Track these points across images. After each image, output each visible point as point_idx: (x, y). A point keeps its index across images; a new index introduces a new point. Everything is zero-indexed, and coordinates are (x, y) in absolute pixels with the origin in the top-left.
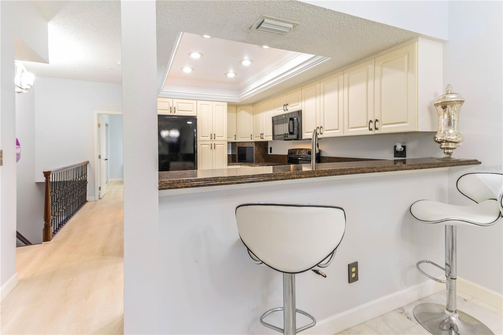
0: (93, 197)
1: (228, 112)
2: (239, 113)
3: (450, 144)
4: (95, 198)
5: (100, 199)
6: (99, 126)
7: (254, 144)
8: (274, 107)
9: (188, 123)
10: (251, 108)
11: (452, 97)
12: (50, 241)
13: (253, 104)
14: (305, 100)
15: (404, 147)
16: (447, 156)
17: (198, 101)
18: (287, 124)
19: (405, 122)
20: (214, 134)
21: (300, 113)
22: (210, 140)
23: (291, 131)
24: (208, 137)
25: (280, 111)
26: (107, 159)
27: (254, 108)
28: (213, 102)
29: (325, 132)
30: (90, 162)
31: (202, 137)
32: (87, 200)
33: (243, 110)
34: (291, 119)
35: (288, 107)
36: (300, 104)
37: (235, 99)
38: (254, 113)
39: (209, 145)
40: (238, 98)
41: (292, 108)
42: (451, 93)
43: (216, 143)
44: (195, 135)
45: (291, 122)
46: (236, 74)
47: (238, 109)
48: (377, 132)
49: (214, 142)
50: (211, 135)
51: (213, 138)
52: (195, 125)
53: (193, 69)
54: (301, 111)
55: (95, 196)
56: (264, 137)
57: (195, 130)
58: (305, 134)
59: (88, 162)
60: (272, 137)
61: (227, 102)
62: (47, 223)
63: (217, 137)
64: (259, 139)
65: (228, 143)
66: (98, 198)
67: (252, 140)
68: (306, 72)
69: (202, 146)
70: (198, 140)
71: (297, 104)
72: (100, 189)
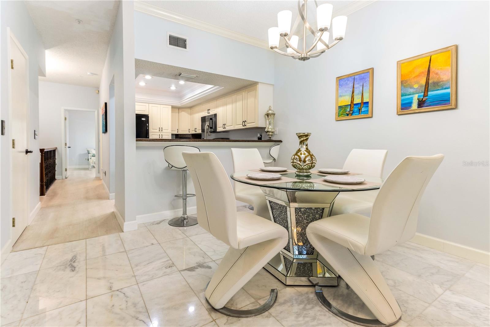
0: (61, 176)
1: (172, 112)
2: (180, 114)
3: (270, 133)
4: (62, 177)
5: (66, 178)
6: (65, 119)
7: (191, 136)
8: (203, 111)
9: (142, 119)
10: (189, 110)
11: (270, 112)
12: (44, 195)
13: (191, 107)
14: (218, 107)
15: (261, 135)
16: (270, 138)
17: (149, 104)
18: (209, 122)
19: (254, 123)
20: (162, 128)
21: (215, 115)
22: (158, 131)
23: (211, 126)
24: (157, 129)
25: (205, 114)
26: (70, 147)
27: (191, 110)
28: (161, 105)
29: (227, 127)
30: (58, 148)
31: (153, 129)
32: (56, 178)
33: (183, 111)
34: (211, 119)
35: (210, 111)
36: (216, 110)
37: (177, 103)
38: (191, 114)
39: (157, 135)
40: (179, 103)
41: (212, 112)
42: (271, 110)
43: (163, 134)
44: (148, 128)
45: (211, 120)
46: (176, 88)
47: (180, 111)
48: (246, 127)
49: (161, 133)
50: (159, 128)
51: (161, 130)
52: (147, 121)
53: (146, 84)
54: (216, 114)
55: (62, 175)
56: (197, 131)
57: (148, 125)
58: (219, 128)
59: (56, 148)
60: (201, 130)
61: (172, 106)
62: (42, 184)
63: (164, 130)
64: (194, 132)
65: (172, 135)
66: (65, 178)
67: (190, 133)
68: (215, 92)
69: (153, 136)
70: (149, 132)
71: (214, 110)
72: (66, 170)
